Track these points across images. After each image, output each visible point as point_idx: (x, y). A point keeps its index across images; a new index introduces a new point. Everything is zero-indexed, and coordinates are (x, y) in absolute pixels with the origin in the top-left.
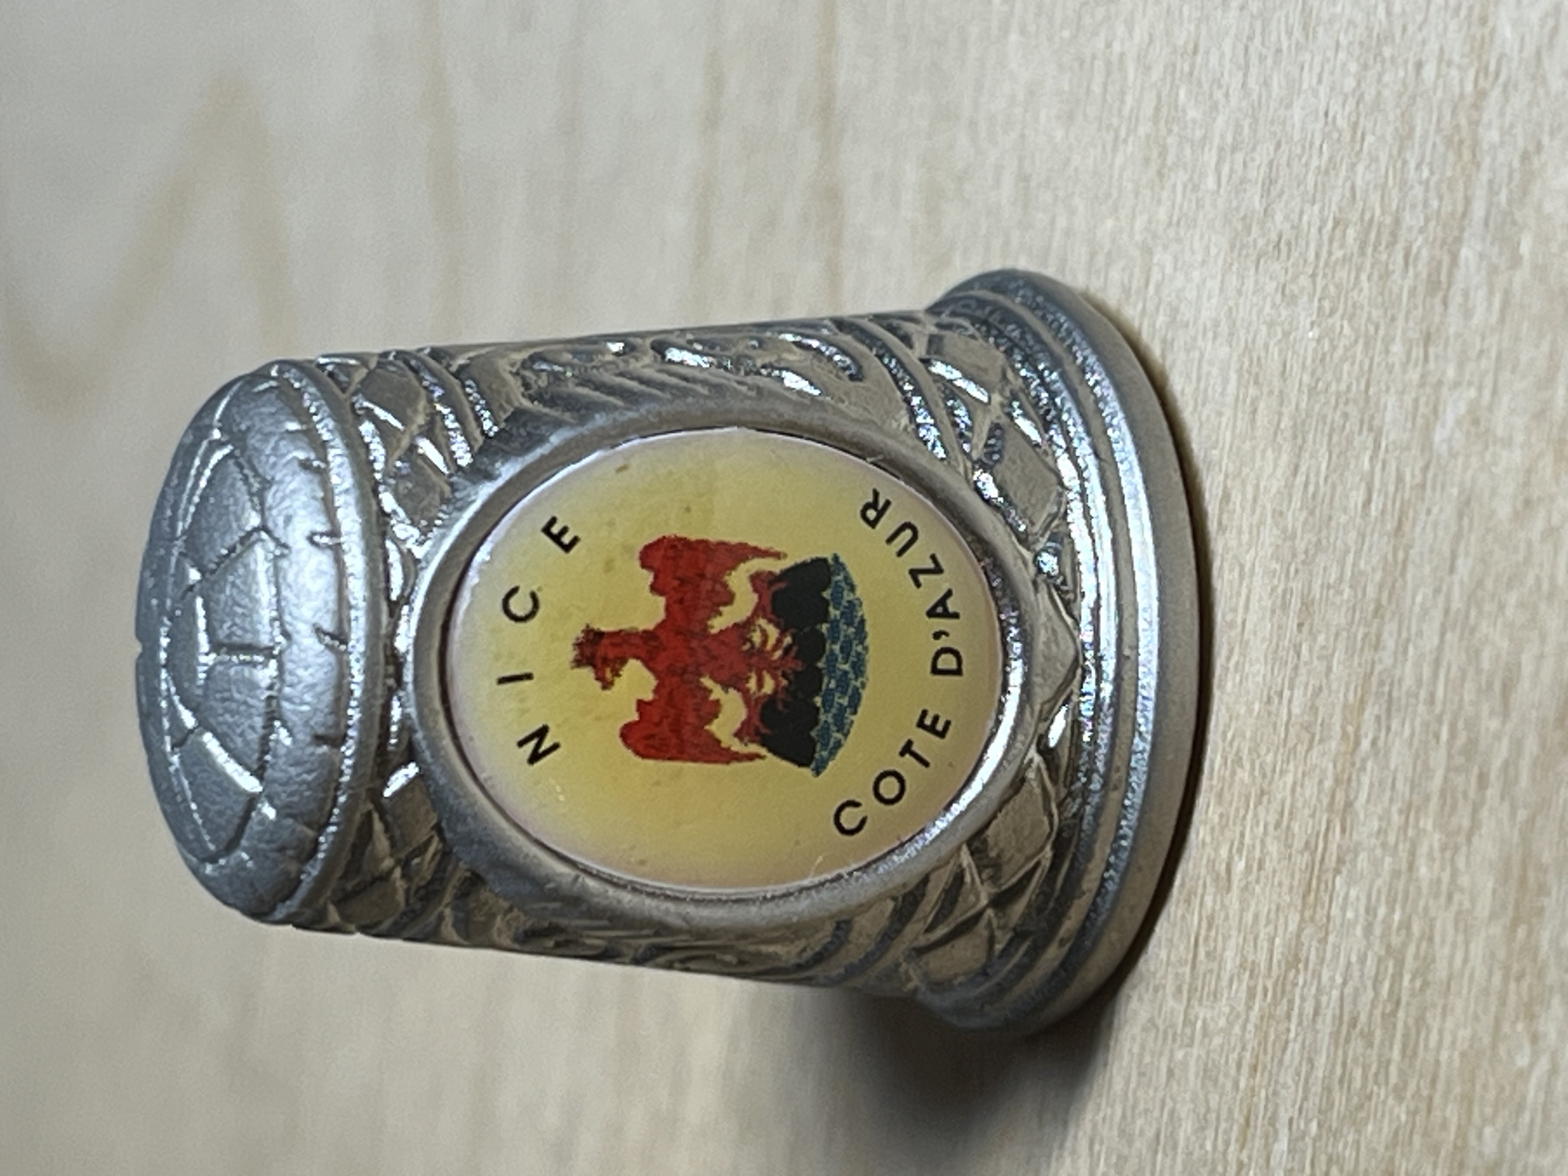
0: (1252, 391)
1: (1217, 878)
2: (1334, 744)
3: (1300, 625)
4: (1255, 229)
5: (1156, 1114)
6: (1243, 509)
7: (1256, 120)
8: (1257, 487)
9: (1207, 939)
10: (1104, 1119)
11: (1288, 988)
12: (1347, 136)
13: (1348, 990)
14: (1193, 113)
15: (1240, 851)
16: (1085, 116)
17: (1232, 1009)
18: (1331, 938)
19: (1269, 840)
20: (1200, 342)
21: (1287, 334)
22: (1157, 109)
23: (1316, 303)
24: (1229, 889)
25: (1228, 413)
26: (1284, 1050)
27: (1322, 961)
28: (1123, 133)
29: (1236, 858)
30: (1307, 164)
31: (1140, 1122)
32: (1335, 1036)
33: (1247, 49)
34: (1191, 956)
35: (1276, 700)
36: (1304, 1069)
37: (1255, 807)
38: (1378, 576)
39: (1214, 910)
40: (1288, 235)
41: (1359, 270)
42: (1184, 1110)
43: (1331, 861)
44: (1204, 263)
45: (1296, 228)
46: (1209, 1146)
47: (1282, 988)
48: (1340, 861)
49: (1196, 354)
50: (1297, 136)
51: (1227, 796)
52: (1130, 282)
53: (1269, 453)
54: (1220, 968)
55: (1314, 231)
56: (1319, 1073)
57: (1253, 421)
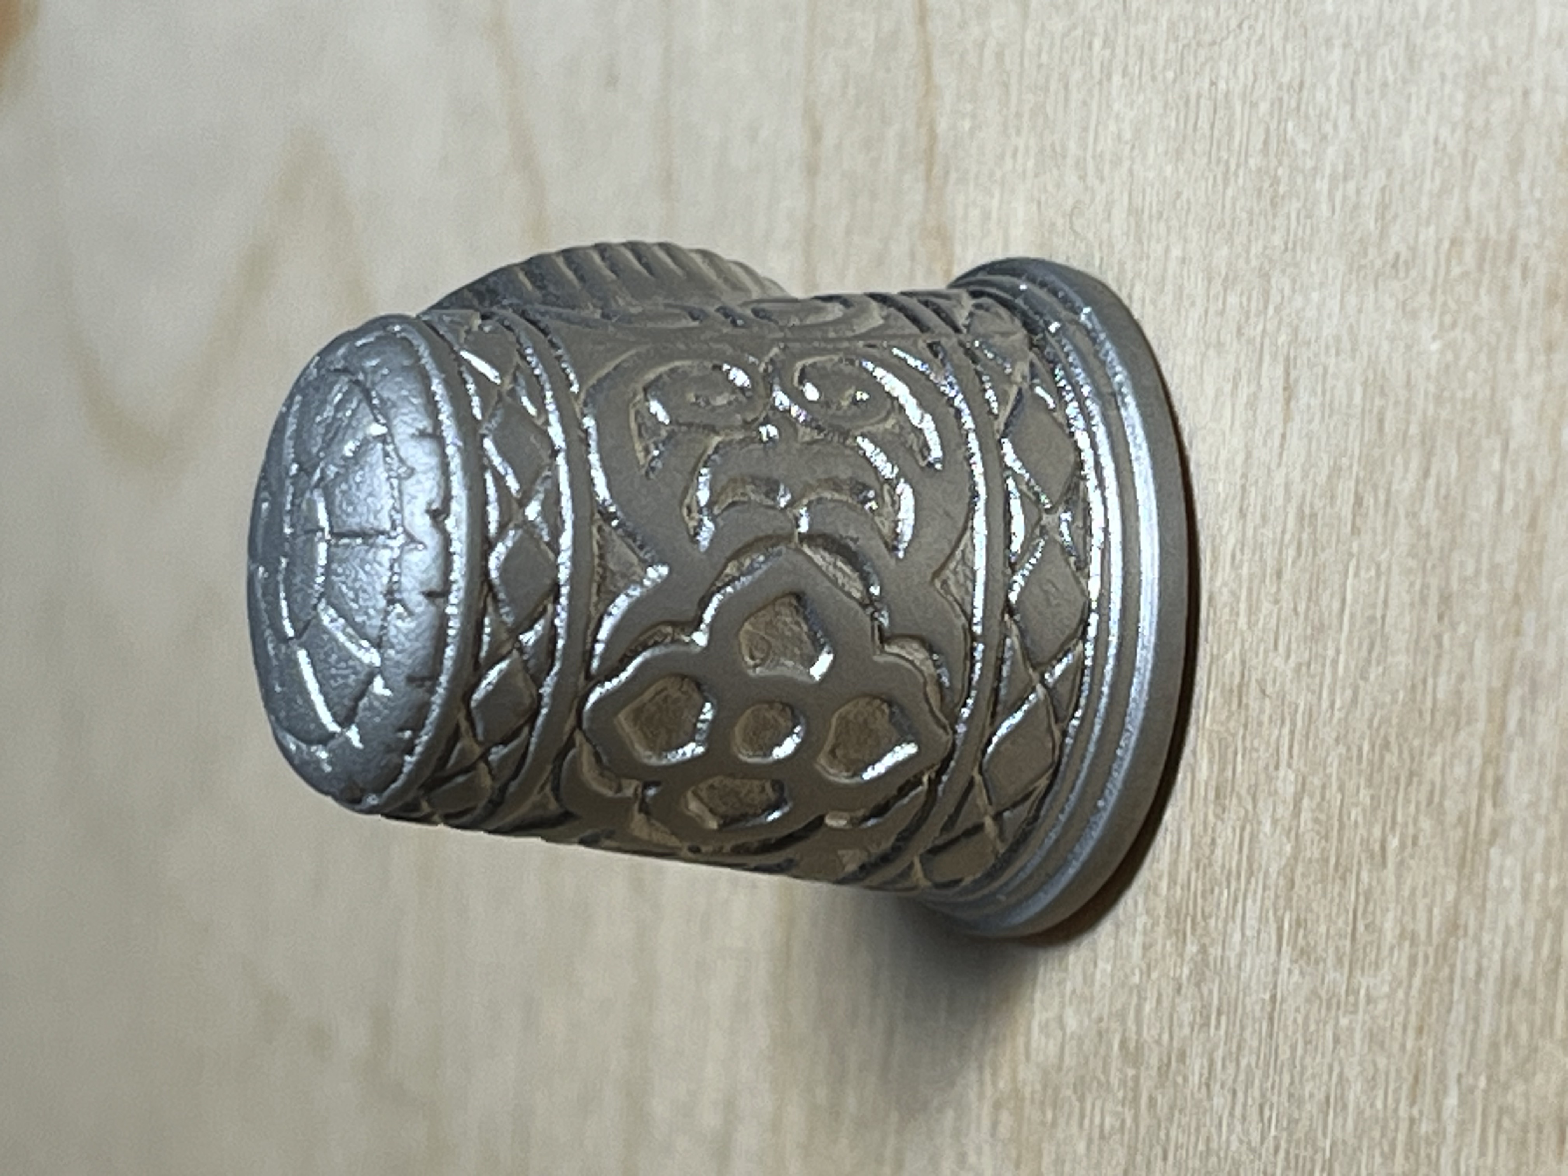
0: (1378, 402)
1: (1372, 856)
2: (1480, 726)
3: (1440, 618)
4: (1372, 252)
5: (1325, 1077)
6: (1376, 511)
7: (1365, 149)
8: (1389, 491)
9: (1365, 911)
10: (1273, 1087)
11: (1449, 953)
12: (1458, 162)
13: (1510, 952)
14: (1302, 144)
15: (1393, 828)
16: (1194, 152)
17: (1394, 975)
18: (1490, 905)
19: (1422, 818)
20: (1323, 358)
21: (1408, 347)
22: (1266, 143)
23: (1436, 319)
24: (1384, 864)
25: (1354, 423)
26: (1449, 1011)
27: (1481, 927)
28: (1233, 167)
29: (1390, 838)
30: (1420, 188)
31: (1308, 1087)
32: (1499, 996)
33: (1352, 83)
34: (1349, 930)
35: (1420, 687)
36: (1470, 1027)
37: (1406, 789)
38: (1514, 567)
39: (1370, 884)
40: (1405, 254)
41: (1478, 285)
42: (1351, 1073)
43: (1485, 835)
44: (1322, 284)
45: (1413, 249)
46: (1379, 1104)
47: (1444, 953)
48: (1494, 833)
49: (1320, 370)
50: (1409, 163)
51: (1377, 778)
52: (1249, 305)
53: (1399, 460)
54: (1379, 938)
55: (1430, 250)
56: (1486, 1030)
57: (1381, 429)
